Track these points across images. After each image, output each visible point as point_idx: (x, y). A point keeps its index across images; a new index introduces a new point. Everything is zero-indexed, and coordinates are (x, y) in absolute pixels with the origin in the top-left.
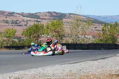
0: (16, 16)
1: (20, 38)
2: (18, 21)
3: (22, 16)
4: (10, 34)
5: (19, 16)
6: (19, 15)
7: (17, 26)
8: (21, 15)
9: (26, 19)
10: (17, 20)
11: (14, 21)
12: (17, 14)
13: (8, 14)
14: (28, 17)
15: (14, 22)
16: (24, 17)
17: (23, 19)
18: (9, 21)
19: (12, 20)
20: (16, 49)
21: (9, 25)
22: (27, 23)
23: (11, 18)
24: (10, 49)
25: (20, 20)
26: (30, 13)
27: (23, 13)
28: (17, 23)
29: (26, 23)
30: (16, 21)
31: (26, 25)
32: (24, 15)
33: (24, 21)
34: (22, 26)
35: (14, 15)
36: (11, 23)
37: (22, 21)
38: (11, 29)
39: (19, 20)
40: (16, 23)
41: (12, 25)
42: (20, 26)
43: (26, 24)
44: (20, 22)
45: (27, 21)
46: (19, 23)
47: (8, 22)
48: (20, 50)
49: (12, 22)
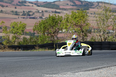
0: (28, 6)
1: (34, 34)
2: (30, 12)
3: (36, 6)
4: (18, 29)
5: (33, 6)
6: (31, 5)
7: (30, 18)
8: (35, 4)
9: (41, 9)
10: (30, 10)
11: (26, 12)
12: (30, 2)
13: (19, 4)
14: (44, 7)
15: (25, 14)
16: (39, 6)
17: (37, 10)
18: (19, 12)
19: (24, 12)
20: (23, 50)
21: (19, 17)
22: (43, 15)
23: (21, 9)
24: (15, 50)
25: (34, 11)
26: (47, 2)
27: (37, 1)
28: (30, 15)
29: (41, 14)
30: (29, 12)
31: (41, 18)
32: (38, 5)
33: (38, 12)
34: (36, 18)
35: (26, 4)
36: (22, 15)
37: (36, 12)
38: (20, 22)
39: (32, 11)
40: (28, 15)
41: (24, 18)
42: (34, 18)
43: (41, 16)
44: (34, 14)
45: (43, 12)
46: (32, 15)
47: (18, 14)
48: (28, 51)
49: (24, 14)
